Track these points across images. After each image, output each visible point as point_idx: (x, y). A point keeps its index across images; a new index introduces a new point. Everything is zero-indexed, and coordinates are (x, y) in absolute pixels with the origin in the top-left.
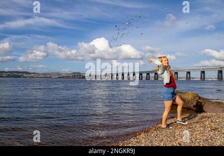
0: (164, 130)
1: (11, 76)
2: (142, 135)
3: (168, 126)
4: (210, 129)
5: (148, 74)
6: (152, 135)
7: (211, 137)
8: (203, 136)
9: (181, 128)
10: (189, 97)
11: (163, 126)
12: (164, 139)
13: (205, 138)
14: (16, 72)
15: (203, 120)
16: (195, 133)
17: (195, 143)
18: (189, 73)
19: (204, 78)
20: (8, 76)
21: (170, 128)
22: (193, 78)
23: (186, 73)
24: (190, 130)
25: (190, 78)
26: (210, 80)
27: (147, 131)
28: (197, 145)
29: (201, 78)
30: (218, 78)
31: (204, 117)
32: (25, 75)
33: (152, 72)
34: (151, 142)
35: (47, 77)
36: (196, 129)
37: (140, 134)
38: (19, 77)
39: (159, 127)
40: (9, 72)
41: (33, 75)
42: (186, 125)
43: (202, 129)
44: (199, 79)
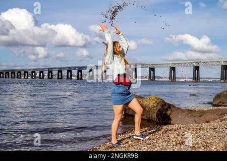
4: (174, 143)
10: (151, 103)
19: (175, 77)
22: (159, 78)
23: (148, 70)
25: (154, 77)
26: (182, 80)
29: (170, 78)
30: (194, 78)
36: (157, 145)
43: (165, 144)
44: (168, 79)
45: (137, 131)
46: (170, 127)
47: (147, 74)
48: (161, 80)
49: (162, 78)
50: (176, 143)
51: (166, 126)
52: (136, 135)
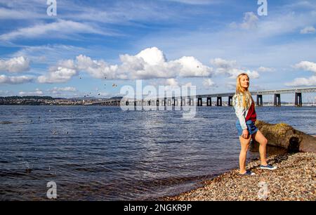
0: (243, 178)
1: (28, 104)
2: (213, 184)
3: (249, 171)
4: (310, 176)
5: (219, 98)
6: (227, 185)
7: (313, 187)
8: (300, 186)
9: (267, 175)
10: (278, 129)
11: (242, 171)
12: (244, 191)
13: (303, 189)
14: (34, 97)
15: (300, 163)
16: (289, 182)
17: (289, 197)
18: (278, 95)
19: (301, 102)
20: (23, 103)
21: (253, 174)
22: (285, 103)
23: (273, 96)
24: (281, 177)
25: (279, 103)
26: (308, 105)
27: (220, 180)
28: (292, 198)
29: (296, 103)
31: (300, 159)
32: (46, 101)
33: (225, 95)
34: (225, 194)
35: (77, 104)
36: (290, 177)
37: (210, 184)
38: (38, 104)
39: (237, 174)
40: (24, 97)
41: (57, 101)
42: (275, 171)
43: (298, 176)
44: (293, 105)
45: (263, 163)
46: (302, 155)
47: (273, 100)
48: (286, 105)
49: (288, 103)
50: (312, 176)
51: (296, 154)
52: (262, 166)
